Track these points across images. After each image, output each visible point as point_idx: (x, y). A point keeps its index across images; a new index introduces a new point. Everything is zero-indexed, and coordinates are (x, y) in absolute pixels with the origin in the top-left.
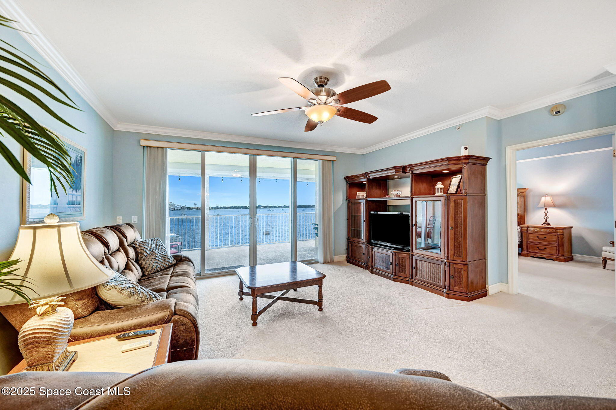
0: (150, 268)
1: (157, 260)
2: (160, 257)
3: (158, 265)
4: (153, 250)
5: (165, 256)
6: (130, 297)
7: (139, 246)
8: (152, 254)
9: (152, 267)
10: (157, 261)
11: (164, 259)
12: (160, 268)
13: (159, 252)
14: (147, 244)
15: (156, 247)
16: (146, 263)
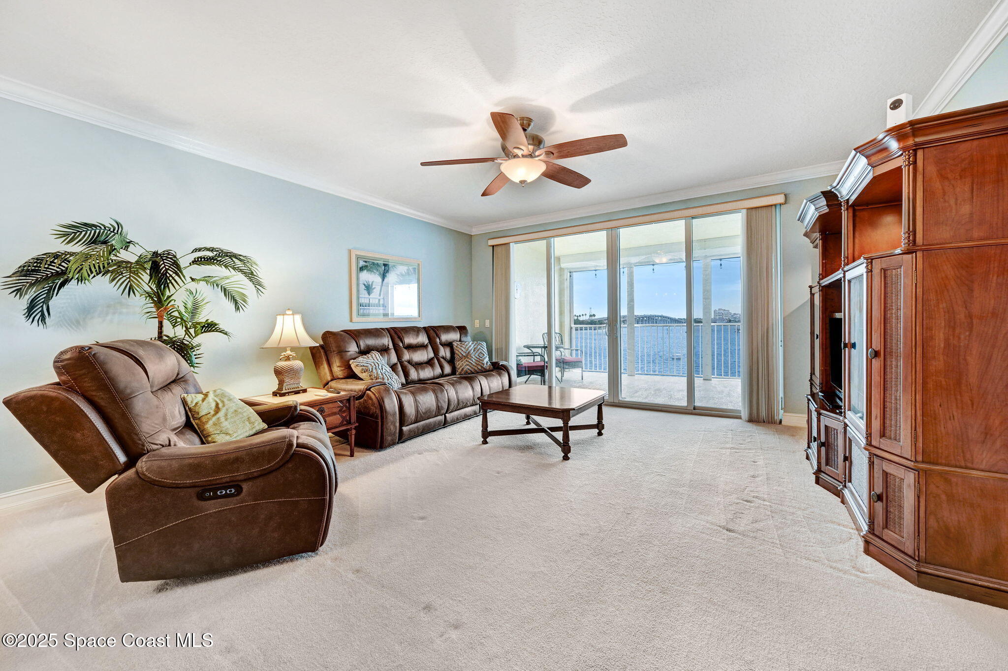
0: (461, 369)
1: (470, 362)
2: (474, 360)
3: (469, 368)
4: (469, 352)
5: (479, 361)
6: (362, 373)
7: (456, 347)
8: (468, 355)
9: (463, 369)
10: (470, 364)
11: (478, 363)
12: (471, 371)
13: (476, 355)
14: (464, 346)
15: (474, 351)
16: (459, 364)
